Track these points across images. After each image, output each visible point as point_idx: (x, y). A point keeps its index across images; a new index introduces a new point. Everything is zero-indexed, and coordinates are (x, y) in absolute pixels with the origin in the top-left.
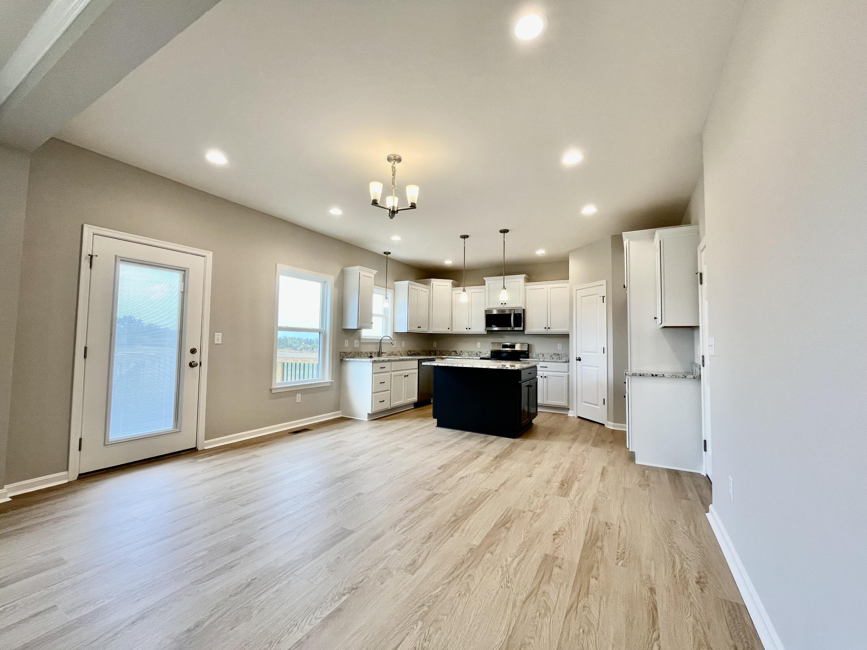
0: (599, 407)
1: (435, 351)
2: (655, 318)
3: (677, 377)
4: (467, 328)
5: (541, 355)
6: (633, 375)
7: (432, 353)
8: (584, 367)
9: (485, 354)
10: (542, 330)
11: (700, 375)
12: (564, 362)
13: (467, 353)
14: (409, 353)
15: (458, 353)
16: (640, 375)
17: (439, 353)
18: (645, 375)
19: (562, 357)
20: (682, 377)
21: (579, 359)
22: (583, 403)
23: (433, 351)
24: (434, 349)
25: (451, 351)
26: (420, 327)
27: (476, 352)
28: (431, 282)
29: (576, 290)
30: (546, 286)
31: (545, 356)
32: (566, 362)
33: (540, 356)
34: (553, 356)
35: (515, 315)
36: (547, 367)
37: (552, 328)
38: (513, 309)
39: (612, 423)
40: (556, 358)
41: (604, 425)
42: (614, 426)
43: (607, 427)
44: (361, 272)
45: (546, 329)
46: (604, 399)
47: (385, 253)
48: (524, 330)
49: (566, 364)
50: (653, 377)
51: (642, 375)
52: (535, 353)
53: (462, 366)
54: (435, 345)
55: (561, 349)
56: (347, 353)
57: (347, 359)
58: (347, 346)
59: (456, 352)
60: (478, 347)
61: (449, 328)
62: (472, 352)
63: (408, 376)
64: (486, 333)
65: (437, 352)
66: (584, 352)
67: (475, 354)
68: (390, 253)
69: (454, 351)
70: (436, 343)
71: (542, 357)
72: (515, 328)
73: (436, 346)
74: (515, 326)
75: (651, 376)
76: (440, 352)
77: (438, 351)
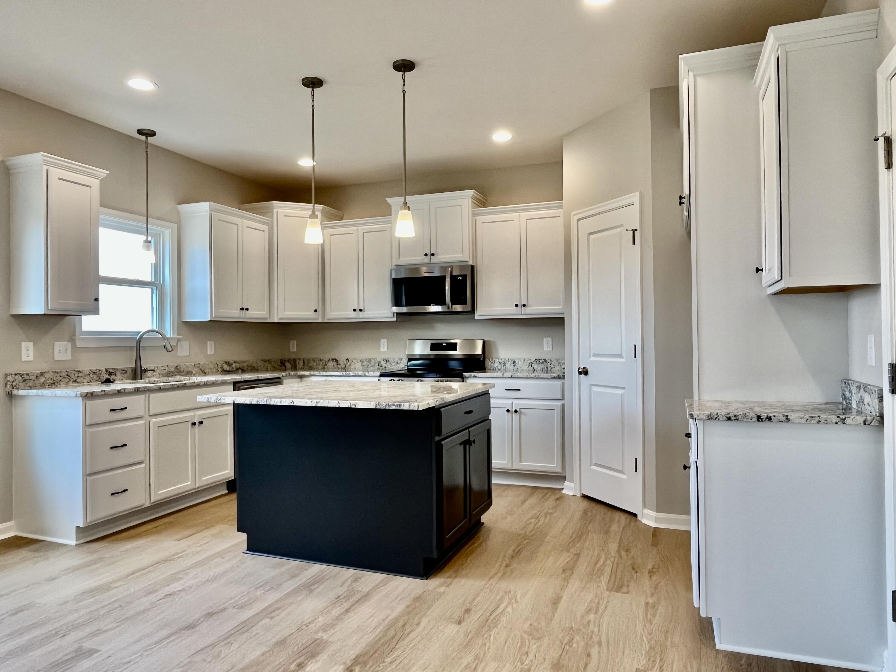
0: (624, 477)
1: (295, 360)
2: (758, 270)
3: (822, 421)
4: (355, 310)
5: (509, 363)
6: (710, 417)
7: (288, 365)
8: (595, 389)
9: (397, 363)
10: (511, 311)
11: (881, 416)
12: (554, 378)
13: (360, 364)
14: (226, 367)
15: (341, 362)
16: (729, 419)
17: (302, 363)
18: (740, 417)
19: (552, 366)
20: (834, 421)
21: (585, 372)
22: (593, 467)
23: (289, 361)
24: (293, 357)
25: (327, 360)
26: (247, 309)
27: (379, 360)
28: (273, 209)
29: (578, 220)
30: (518, 214)
31: (518, 366)
32: (559, 377)
33: (508, 365)
34: (535, 366)
35: (453, 278)
36: (519, 390)
37: (531, 306)
38: (450, 267)
39: (653, 514)
40: (539, 369)
41: (635, 515)
42: (657, 520)
43: (644, 521)
44: (52, 170)
45: (519, 308)
46: (636, 460)
47: (140, 132)
48: (472, 311)
49: (559, 382)
50: (760, 423)
51: (733, 418)
52: (497, 360)
53: (292, 404)
54: (294, 347)
55: (550, 349)
56: (28, 374)
57: (21, 392)
58: (31, 358)
59: (336, 361)
60: (382, 349)
61: (316, 311)
62: (370, 361)
63: (201, 423)
64: (395, 319)
65: (298, 361)
66: (595, 355)
67: (377, 365)
68: (153, 134)
69: (333, 360)
70: (295, 342)
71: (512, 367)
72: (454, 306)
73: (295, 350)
74: (454, 302)
75: (755, 419)
76: (304, 362)
77: (300, 359)
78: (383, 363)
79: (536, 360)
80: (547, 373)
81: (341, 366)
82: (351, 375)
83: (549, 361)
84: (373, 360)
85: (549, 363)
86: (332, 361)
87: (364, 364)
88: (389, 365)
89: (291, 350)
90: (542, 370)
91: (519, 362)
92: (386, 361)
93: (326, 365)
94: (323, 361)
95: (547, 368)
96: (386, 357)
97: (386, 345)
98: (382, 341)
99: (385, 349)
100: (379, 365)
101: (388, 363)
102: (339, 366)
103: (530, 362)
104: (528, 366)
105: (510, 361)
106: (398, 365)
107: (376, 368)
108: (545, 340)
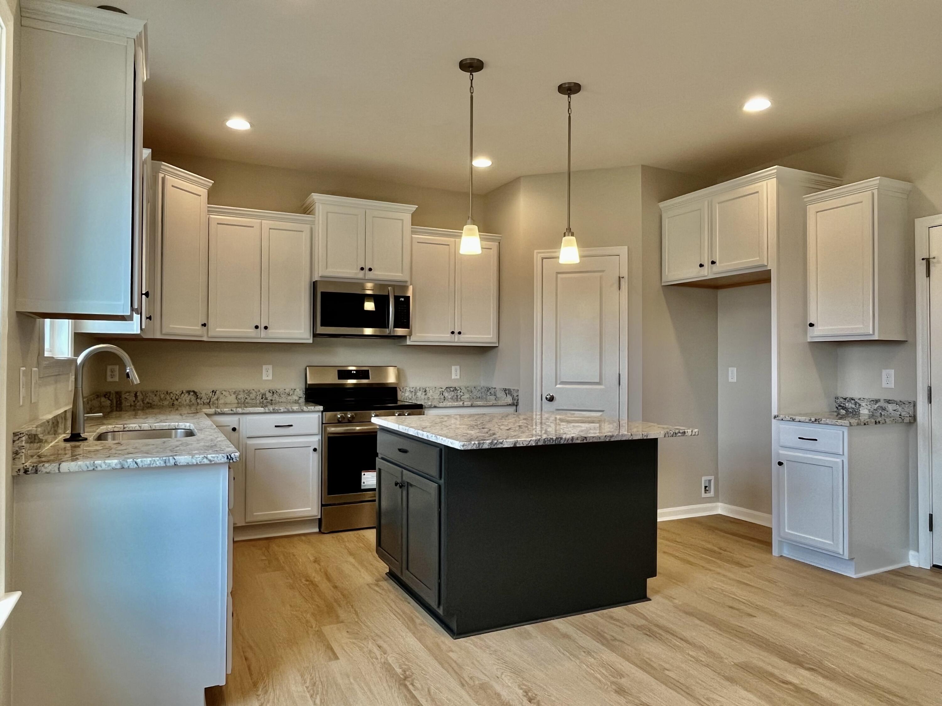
78: (269, 396)
79: (447, 388)
80: (457, 400)
81: (202, 400)
82: (282, 411)
83: (459, 389)
84: (253, 392)
85: (459, 391)
86: (187, 395)
87: (239, 397)
88: (277, 397)
89: (109, 379)
90: (452, 398)
91: (431, 391)
92: (273, 392)
93: (177, 400)
94: (172, 395)
95: (457, 396)
96: (273, 387)
97: (270, 371)
98: (264, 367)
99: (270, 378)
100: (262, 398)
101: (275, 395)
102: (199, 401)
103: (441, 390)
104: (439, 394)
105: (421, 389)
106: (289, 398)
107: (258, 402)
108: (453, 368)
